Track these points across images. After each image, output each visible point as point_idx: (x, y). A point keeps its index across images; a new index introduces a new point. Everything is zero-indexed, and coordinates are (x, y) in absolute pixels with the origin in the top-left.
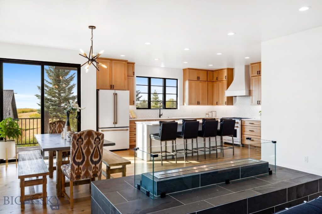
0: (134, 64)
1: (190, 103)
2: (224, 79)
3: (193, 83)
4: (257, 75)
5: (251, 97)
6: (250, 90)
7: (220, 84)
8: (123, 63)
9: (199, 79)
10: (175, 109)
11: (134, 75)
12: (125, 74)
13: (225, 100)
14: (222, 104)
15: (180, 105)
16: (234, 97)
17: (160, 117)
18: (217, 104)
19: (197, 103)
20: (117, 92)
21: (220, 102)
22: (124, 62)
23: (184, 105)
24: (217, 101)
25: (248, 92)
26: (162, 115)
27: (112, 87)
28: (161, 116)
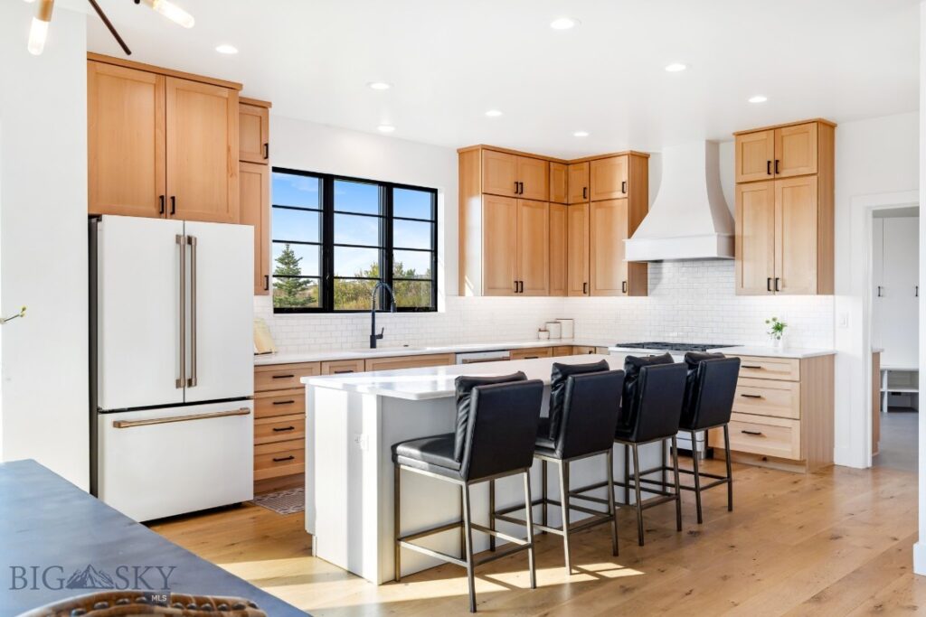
0: (265, 106)
1: (490, 289)
2: (618, 194)
3: (502, 207)
4: (765, 175)
5: (738, 263)
6: (732, 239)
7: (598, 214)
8: (221, 97)
9: (522, 193)
10: (426, 310)
11: (267, 157)
12: (229, 149)
13: (622, 274)
14: (606, 291)
15: (447, 295)
16: (650, 265)
17: (373, 345)
18: (586, 290)
19: (513, 286)
20: (193, 228)
21: (599, 282)
22: (225, 93)
23: (461, 293)
24: (586, 280)
25: (725, 242)
26: (381, 336)
27: (166, 207)
28: (378, 342)
